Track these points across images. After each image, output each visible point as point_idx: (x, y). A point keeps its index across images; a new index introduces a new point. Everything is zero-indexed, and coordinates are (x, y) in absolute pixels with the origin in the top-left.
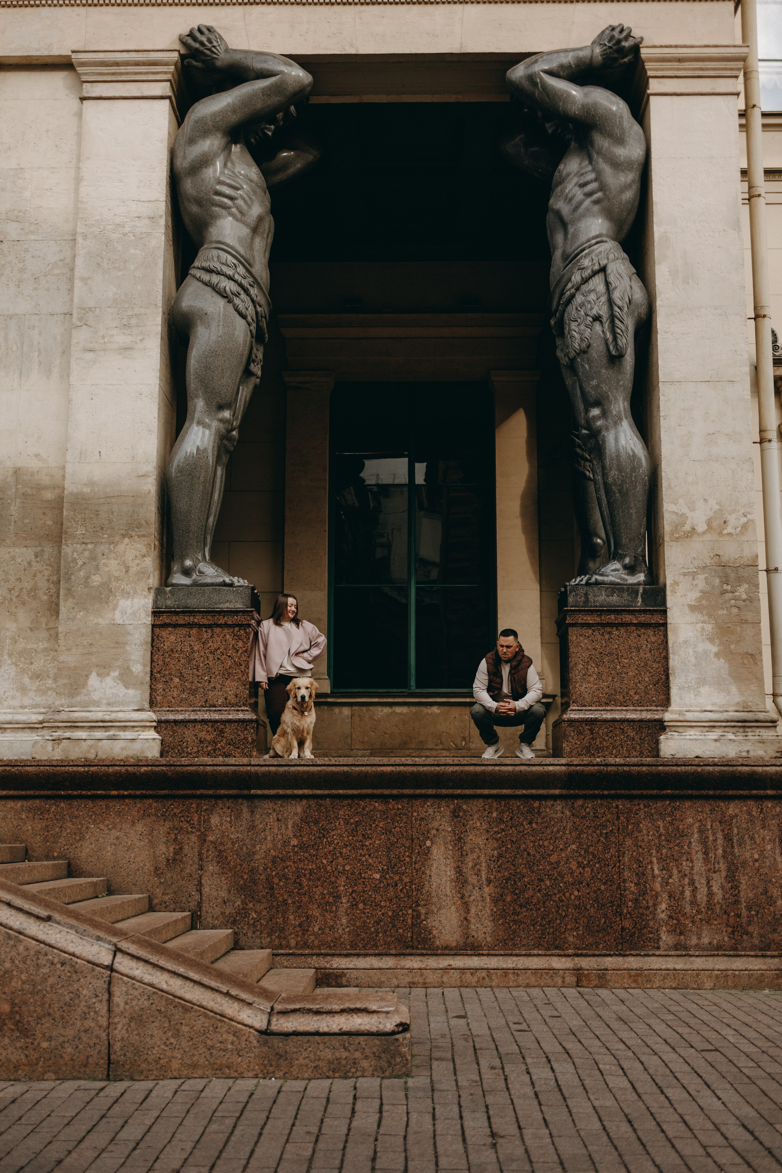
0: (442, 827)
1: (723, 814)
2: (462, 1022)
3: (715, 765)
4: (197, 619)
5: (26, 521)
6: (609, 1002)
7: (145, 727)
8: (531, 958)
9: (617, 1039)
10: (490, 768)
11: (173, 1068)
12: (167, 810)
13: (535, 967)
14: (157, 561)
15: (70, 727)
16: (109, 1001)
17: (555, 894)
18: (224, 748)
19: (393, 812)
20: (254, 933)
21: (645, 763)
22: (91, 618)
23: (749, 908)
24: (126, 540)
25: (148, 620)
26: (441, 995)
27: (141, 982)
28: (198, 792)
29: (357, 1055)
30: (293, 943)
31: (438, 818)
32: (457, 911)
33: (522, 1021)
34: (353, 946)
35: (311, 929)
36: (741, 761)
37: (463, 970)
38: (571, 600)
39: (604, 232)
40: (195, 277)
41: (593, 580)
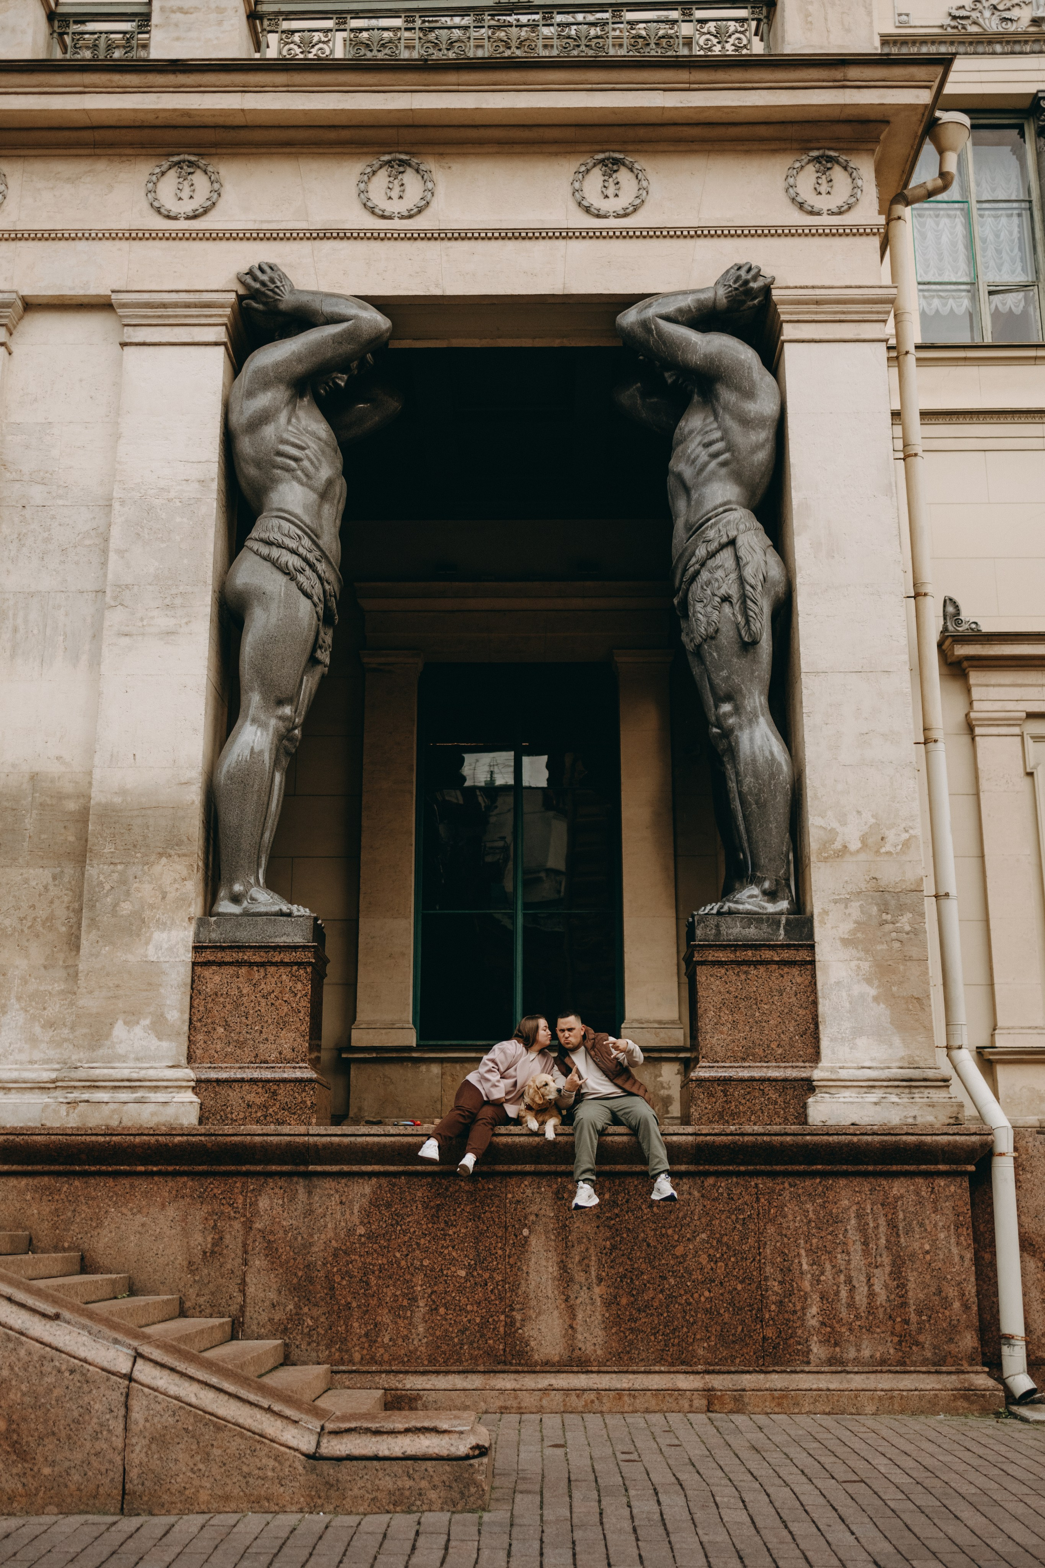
0: (543, 1212)
1: (885, 1195)
2: (560, 1452)
3: (874, 1134)
4: (248, 956)
5: (43, 836)
6: (743, 1429)
7: (181, 1087)
8: (651, 1376)
9: (744, 1469)
11: (201, 1500)
12: (205, 1190)
13: (655, 1387)
14: (201, 886)
15: (89, 1087)
16: (126, 1417)
17: (681, 1295)
18: (276, 1113)
19: (482, 1194)
20: (309, 1344)
21: (789, 1131)
22: (119, 954)
23: (919, 1313)
24: (164, 860)
25: (188, 957)
26: (538, 1422)
27: (165, 1394)
28: (244, 1168)
29: (424, 1484)
30: (357, 1357)
31: (538, 1200)
32: (560, 1317)
33: (632, 1449)
34: (432, 1360)
35: (379, 1340)
36: (905, 1129)
37: (567, 1391)
38: (699, 932)
39: (733, 499)
40: (251, 549)
41: (725, 909)
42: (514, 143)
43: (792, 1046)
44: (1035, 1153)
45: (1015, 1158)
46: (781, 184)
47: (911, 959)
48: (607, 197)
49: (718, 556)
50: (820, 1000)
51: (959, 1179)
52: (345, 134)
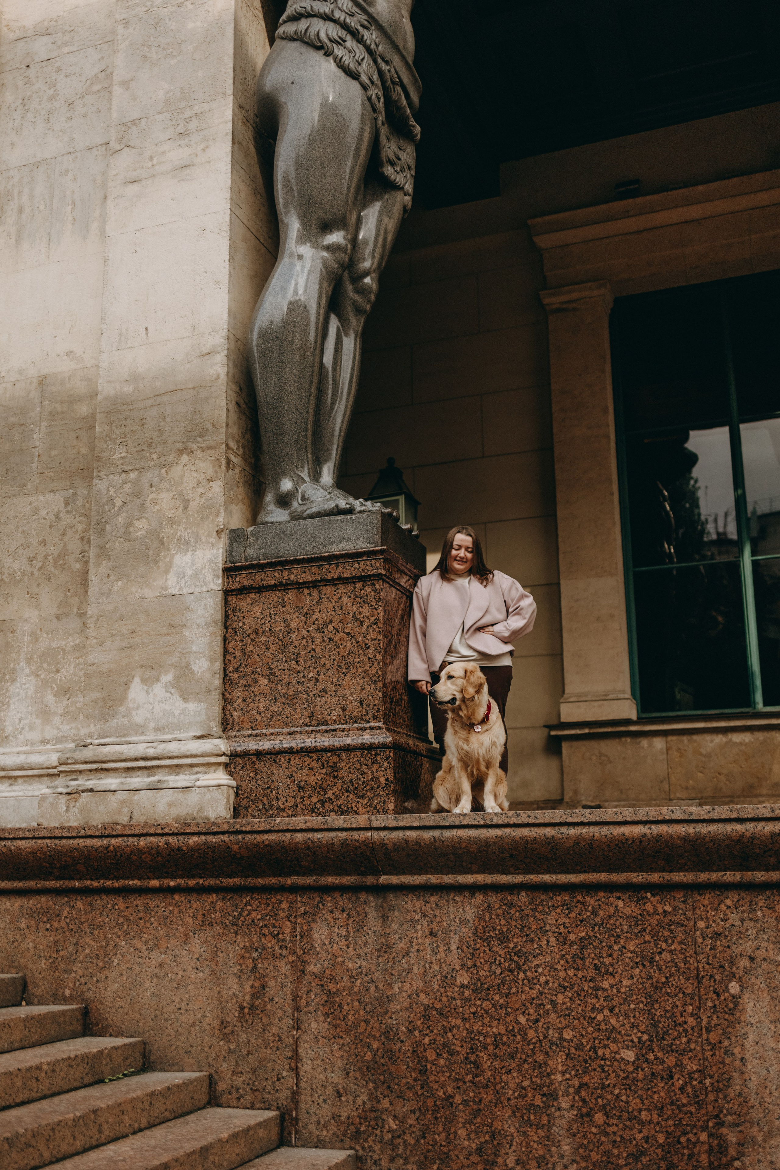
0: (761, 952)
4: (295, 575)
7: (209, 765)
12: (240, 914)
15: (96, 770)
18: (338, 797)
19: (654, 920)
22: (134, 589)
24: (185, 458)
25: (216, 583)
28: (289, 881)
31: (752, 932)
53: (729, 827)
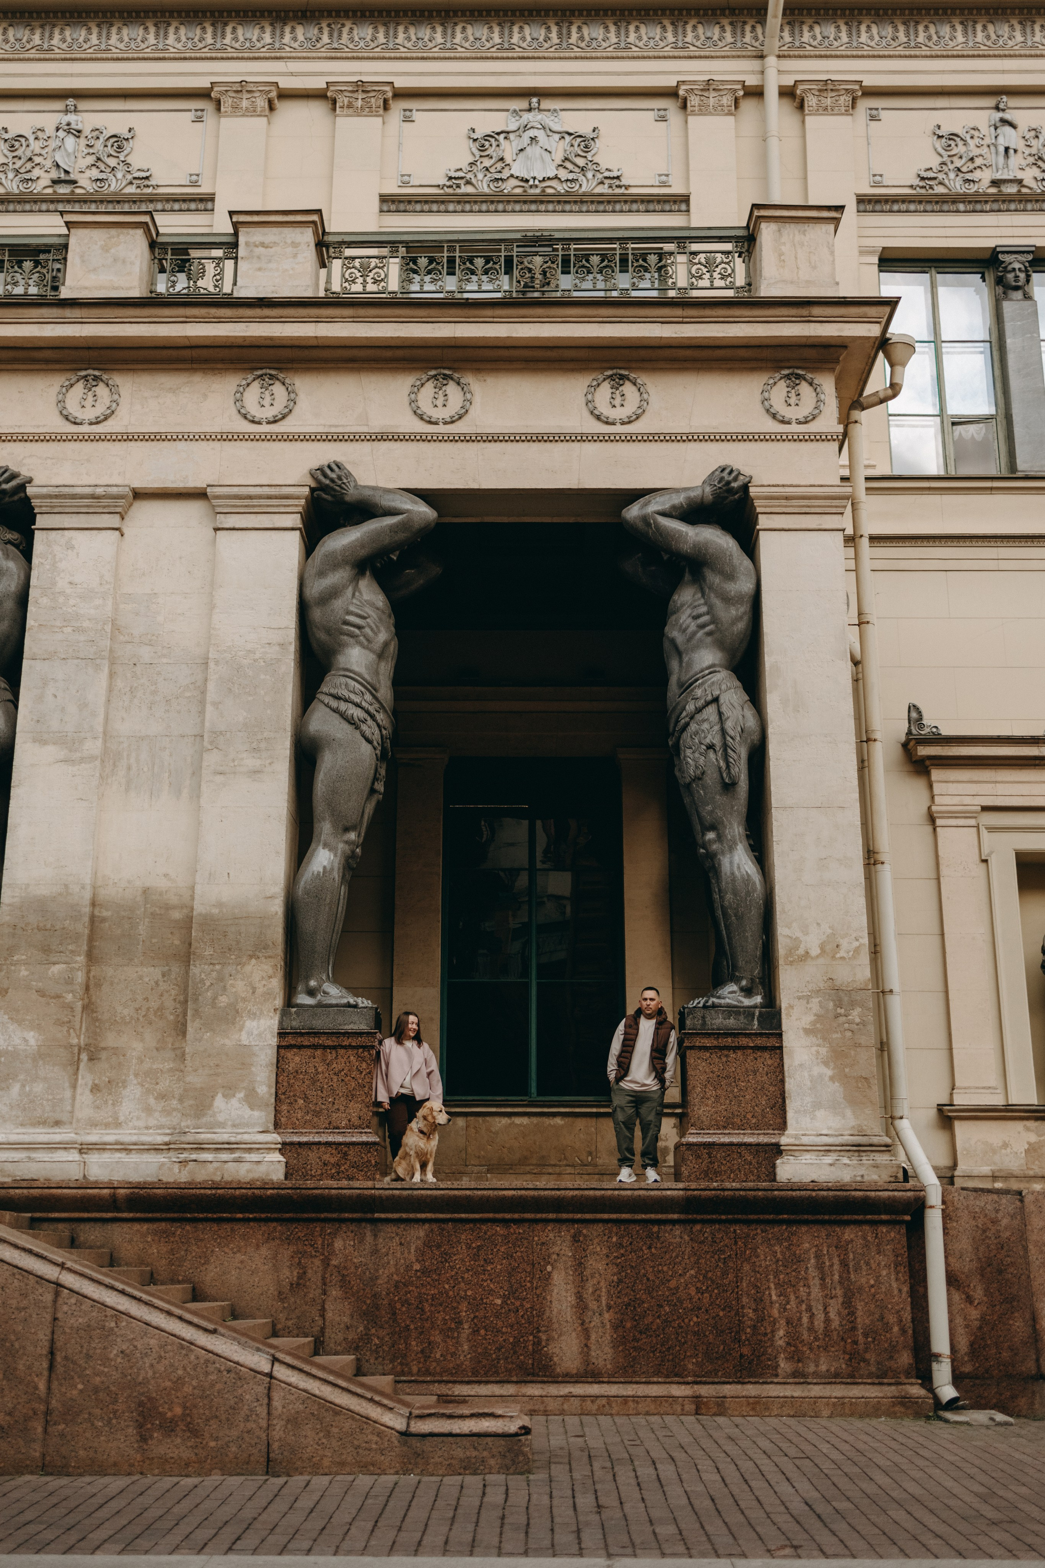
0: (562, 1252)
1: (839, 1239)
2: (581, 1440)
3: (830, 1189)
4: (322, 1041)
5: (154, 941)
6: (726, 1428)
7: (270, 1149)
8: (650, 1386)
10: (610, 1193)
12: (291, 1234)
13: (654, 1394)
14: (283, 982)
15: (196, 1149)
17: (674, 1320)
18: (347, 1171)
19: (514, 1236)
20: (376, 1359)
21: (762, 1187)
22: (218, 1039)
23: (866, 1335)
24: (253, 961)
25: (274, 1041)
26: (562, 1421)
28: (323, 1216)
30: (415, 1369)
31: (559, 1242)
32: (578, 1338)
33: (636, 1438)
34: (475, 1373)
35: (433, 1355)
36: (854, 1186)
37: (583, 1397)
38: (688, 1022)
39: (717, 662)
40: (322, 702)
41: (710, 1003)
42: (538, 361)
43: (764, 1117)
44: (959, 1206)
45: (943, 1210)
46: (758, 398)
47: (860, 1045)
48: (614, 406)
49: (704, 711)
50: (787, 1079)
51: (897, 1227)
52: (400, 353)
53: (553, 1192)
